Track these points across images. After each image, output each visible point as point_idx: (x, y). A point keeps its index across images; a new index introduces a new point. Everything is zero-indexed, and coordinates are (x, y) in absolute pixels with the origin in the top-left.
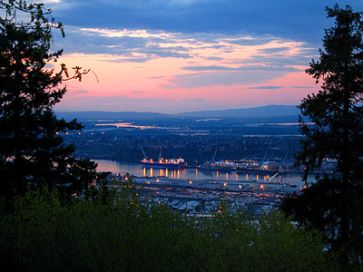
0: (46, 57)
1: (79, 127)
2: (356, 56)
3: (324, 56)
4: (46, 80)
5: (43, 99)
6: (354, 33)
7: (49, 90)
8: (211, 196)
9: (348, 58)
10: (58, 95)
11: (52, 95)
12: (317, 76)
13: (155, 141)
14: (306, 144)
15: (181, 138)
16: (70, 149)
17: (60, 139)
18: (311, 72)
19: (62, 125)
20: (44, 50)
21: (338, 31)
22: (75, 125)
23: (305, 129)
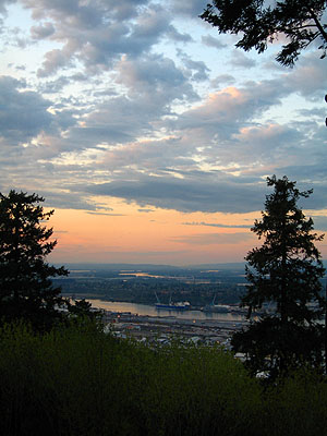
0: (41, 215)
1: (66, 273)
2: (291, 217)
3: (266, 217)
4: (40, 234)
5: (38, 250)
6: (289, 199)
7: (42, 243)
8: (211, 333)
9: (285, 219)
10: (50, 247)
11: (45, 247)
12: (260, 233)
13: (166, 287)
14: (251, 288)
15: (188, 285)
16: (58, 291)
17: (50, 282)
18: (254, 230)
19: (53, 271)
20: (39, 210)
21: (276, 196)
22: (63, 271)
23: (251, 277)
